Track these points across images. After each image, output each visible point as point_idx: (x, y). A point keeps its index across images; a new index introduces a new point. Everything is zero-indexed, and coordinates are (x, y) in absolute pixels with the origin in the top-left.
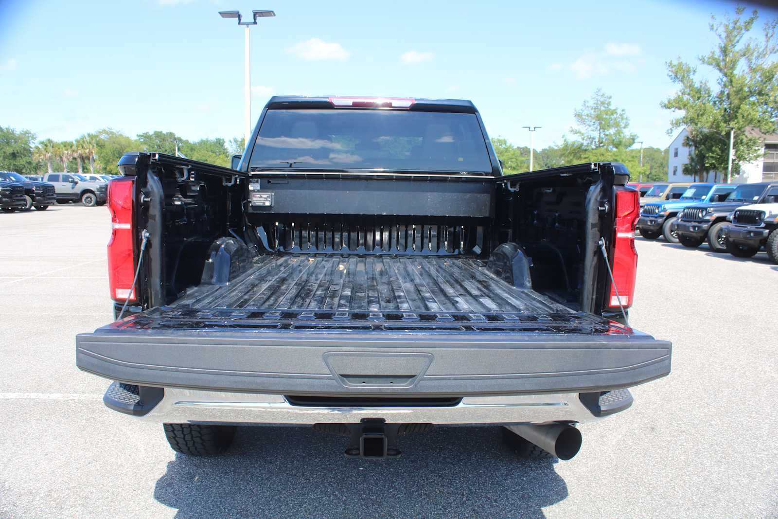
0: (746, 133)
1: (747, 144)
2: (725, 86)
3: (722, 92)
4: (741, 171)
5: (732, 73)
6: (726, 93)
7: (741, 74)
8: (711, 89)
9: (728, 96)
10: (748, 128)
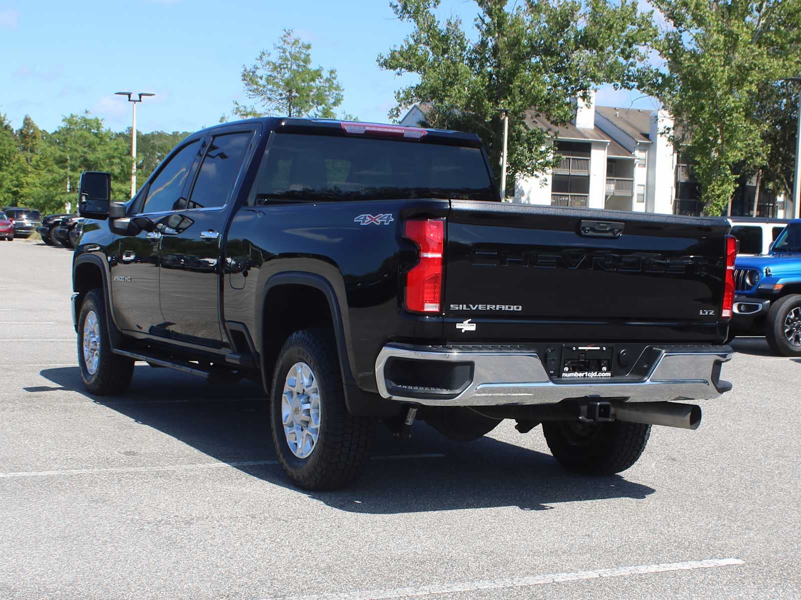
0: (527, 121)
1: (528, 141)
2: (489, 32)
3: (483, 44)
4: (516, 191)
5: (500, 10)
6: (490, 45)
7: (515, 13)
8: (466, 37)
9: (496, 49)
10: (529, 113)
